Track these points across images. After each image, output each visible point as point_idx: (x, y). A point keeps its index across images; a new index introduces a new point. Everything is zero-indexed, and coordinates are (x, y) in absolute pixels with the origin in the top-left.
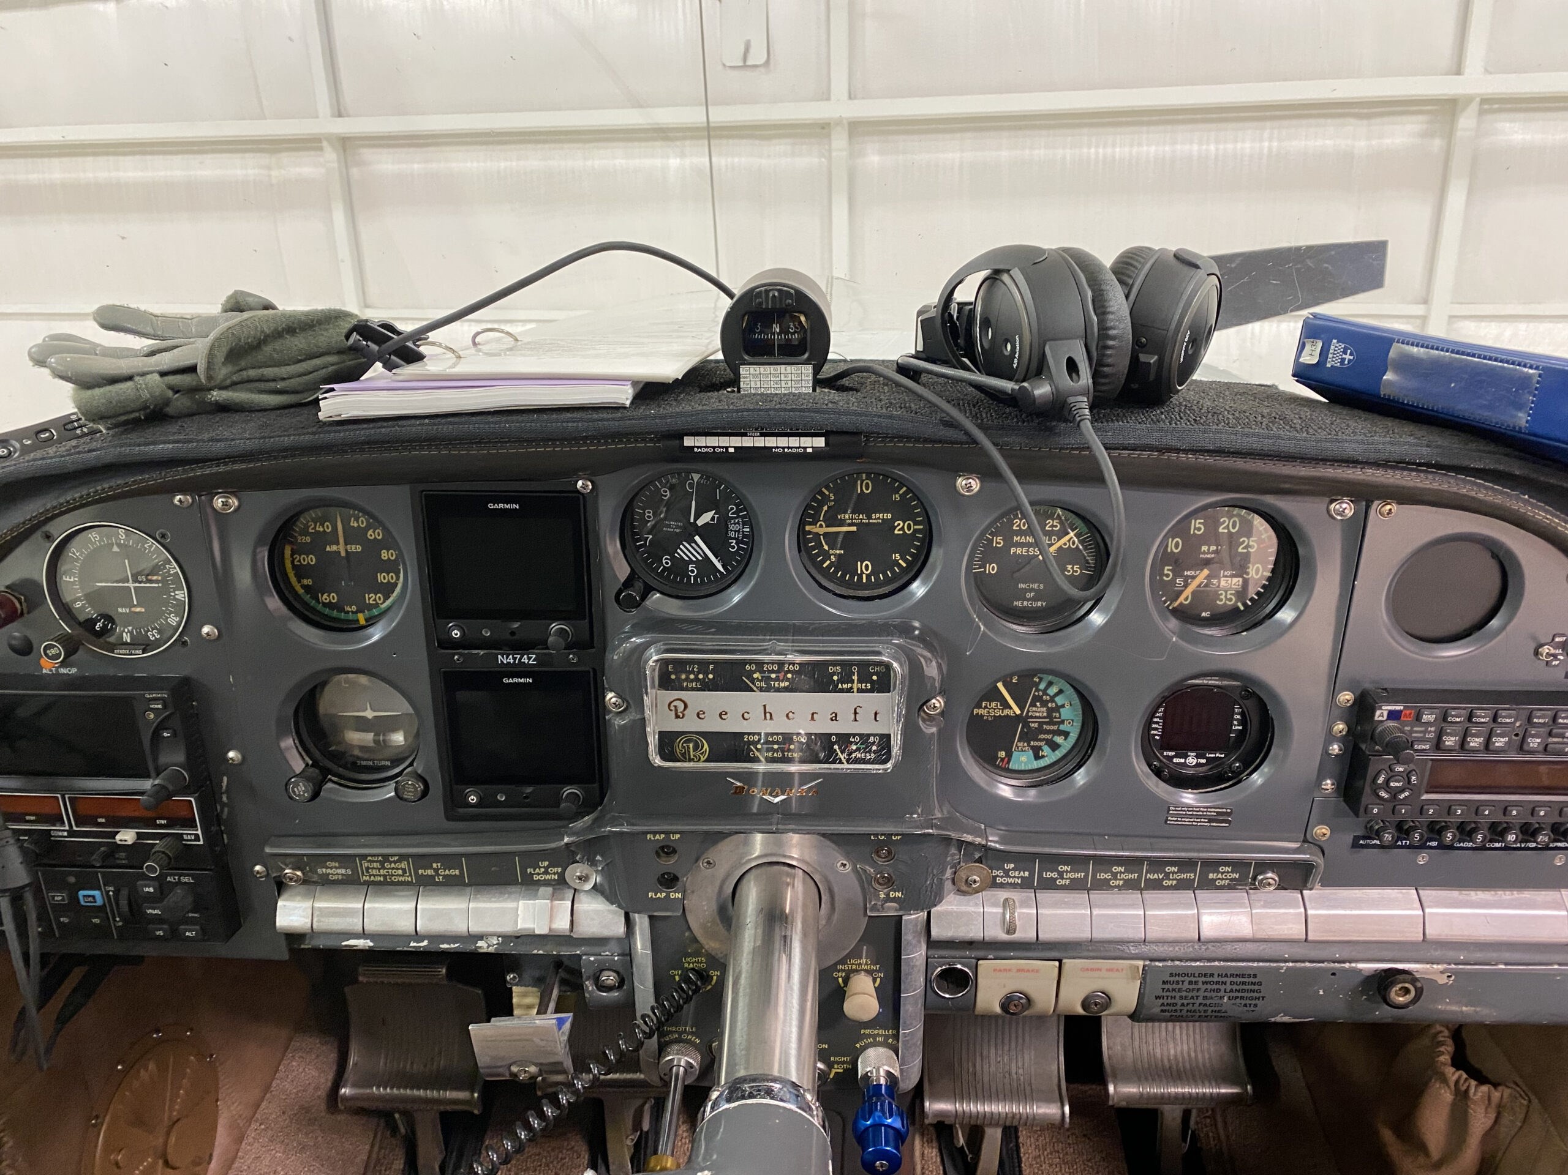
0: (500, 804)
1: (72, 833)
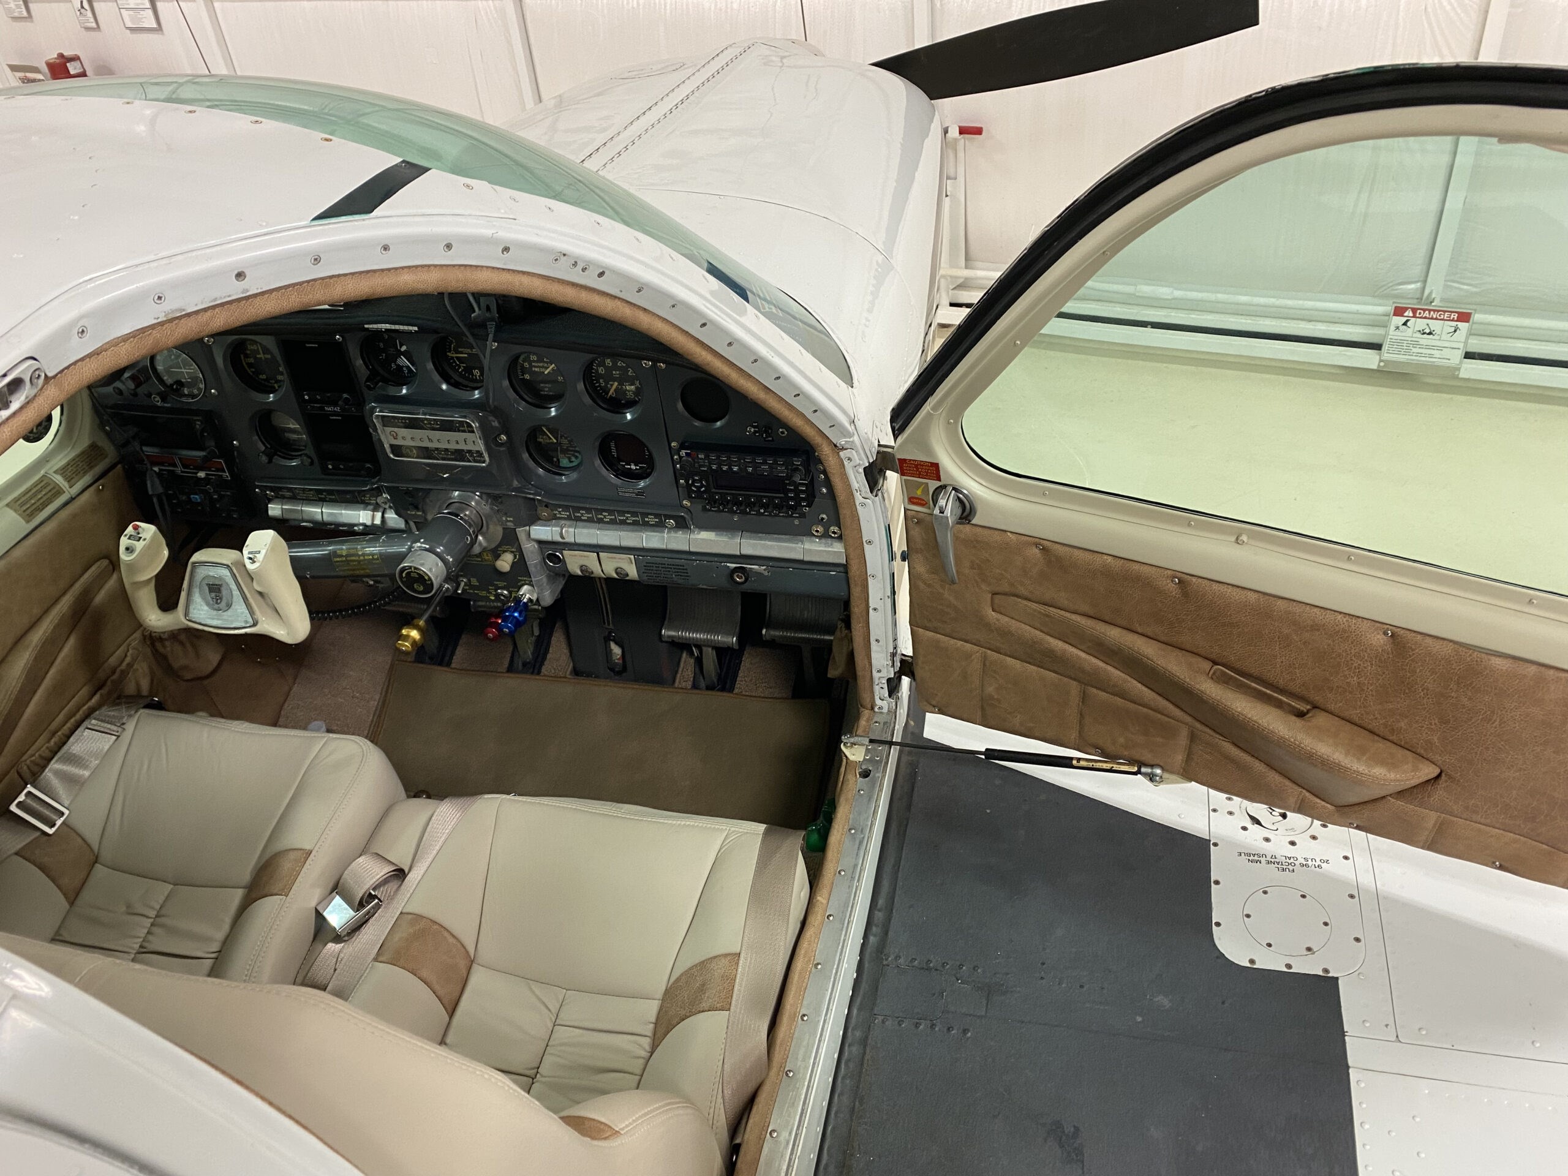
0: (341, 469)
1: (182, 472)
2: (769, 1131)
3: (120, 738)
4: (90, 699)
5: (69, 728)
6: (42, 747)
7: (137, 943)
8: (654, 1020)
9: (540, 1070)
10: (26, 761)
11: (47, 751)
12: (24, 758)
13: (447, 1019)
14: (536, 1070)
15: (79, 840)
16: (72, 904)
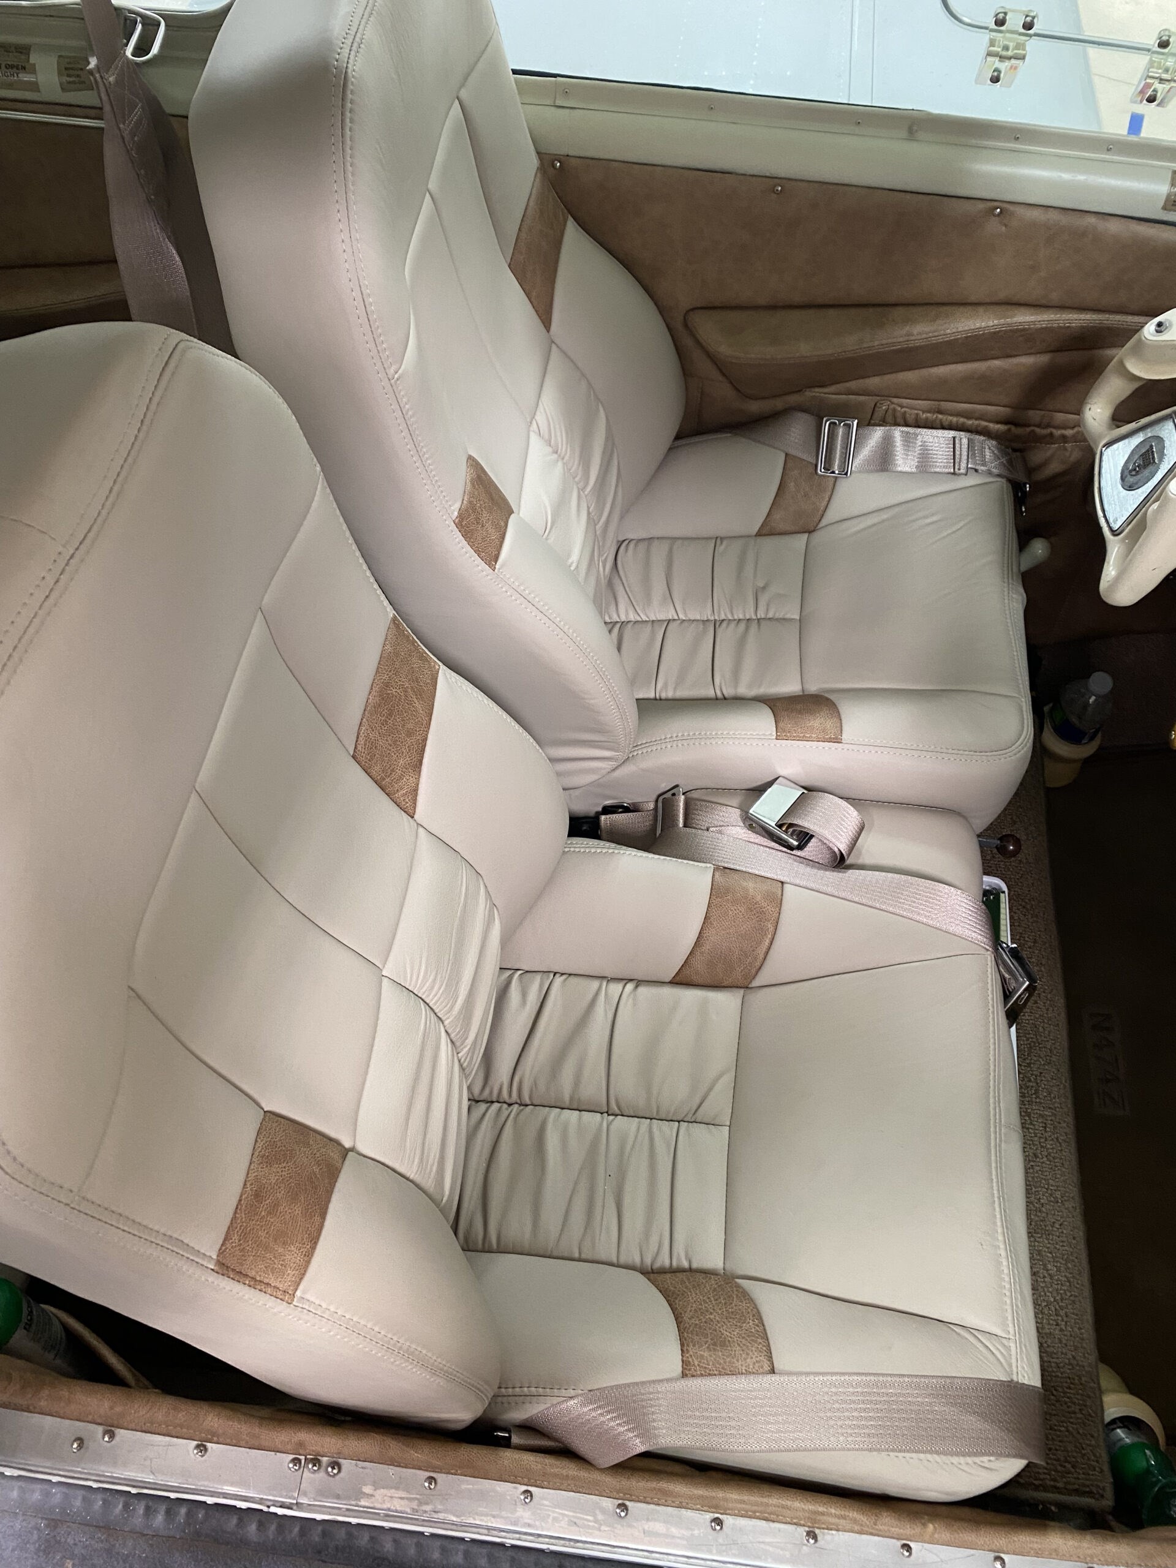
2: (530, 1488)
3: (953, 476)
4: (998, 422)
5: (951, 421)
6: (916, 409)
7: (726, 615)
8: (695, 1266)
9: (619, 1117)
10: (893, 403)
11: (913, 417)
12: (895, 400)
13: (668, 980)
14: (618, 1112)
15: (824, 503)
16: (759, 534)
